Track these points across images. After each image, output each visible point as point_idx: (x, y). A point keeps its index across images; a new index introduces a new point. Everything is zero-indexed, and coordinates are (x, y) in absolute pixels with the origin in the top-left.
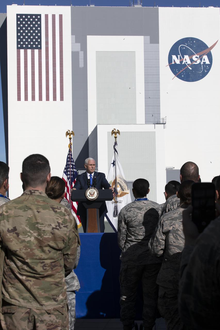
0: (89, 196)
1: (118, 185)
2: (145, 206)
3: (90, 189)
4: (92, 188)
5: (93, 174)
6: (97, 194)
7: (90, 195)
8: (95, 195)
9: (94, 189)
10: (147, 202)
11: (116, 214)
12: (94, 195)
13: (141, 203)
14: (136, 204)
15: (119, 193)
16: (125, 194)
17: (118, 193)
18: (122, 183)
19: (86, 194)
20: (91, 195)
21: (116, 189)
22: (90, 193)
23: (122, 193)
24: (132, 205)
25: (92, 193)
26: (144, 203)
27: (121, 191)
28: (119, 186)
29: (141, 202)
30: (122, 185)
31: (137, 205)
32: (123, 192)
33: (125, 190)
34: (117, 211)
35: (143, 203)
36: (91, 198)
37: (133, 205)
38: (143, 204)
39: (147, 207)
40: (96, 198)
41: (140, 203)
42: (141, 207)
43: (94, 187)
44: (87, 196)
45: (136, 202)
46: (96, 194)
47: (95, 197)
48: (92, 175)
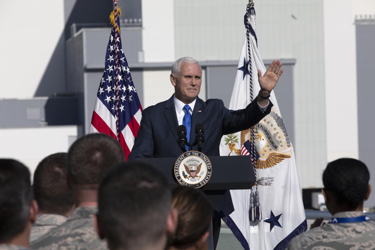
0: (185, 176)
1: (261, 132)
2: (357, 240)
3: (186, 156)
4: (191, 154)
5: (192, 105)
6: (209, 170)
7: (186, 173)
8: (202, 173)
9: (199, 155)
10: (364, 227)
11: (255, 219)
12: (198, 175)
13: (348, 231)
14: (333, 233)
15: (261, 155)
16: (280, 160)
17: (258, 156)
18: (272, 125)
19: (175, 170)
20: (192, 173)
21: (254, 146)
22: (186, 167)
23: (272, 154)
24: (321, 237)
25: (194, 168)
26: (357, 232)
27: (267, 149)
28: (263, 136)
29: (346, 227)
30: (273, 132)
31: (337, 238)
32: (273, 151)
33: (279, 147)
34: (258, 209)
35: (354, 233)
36: (189, 181)
37: (324, 237)
38: (354, 235)
39: (363, 244)
40: (205, 183)
41: (345, 230)
42: (348, 243)
43: (200, 150)
44: (179, 178)
45: (333, 226)
46: (204, 169)
47: (201, 179)
48: (190, 108)
